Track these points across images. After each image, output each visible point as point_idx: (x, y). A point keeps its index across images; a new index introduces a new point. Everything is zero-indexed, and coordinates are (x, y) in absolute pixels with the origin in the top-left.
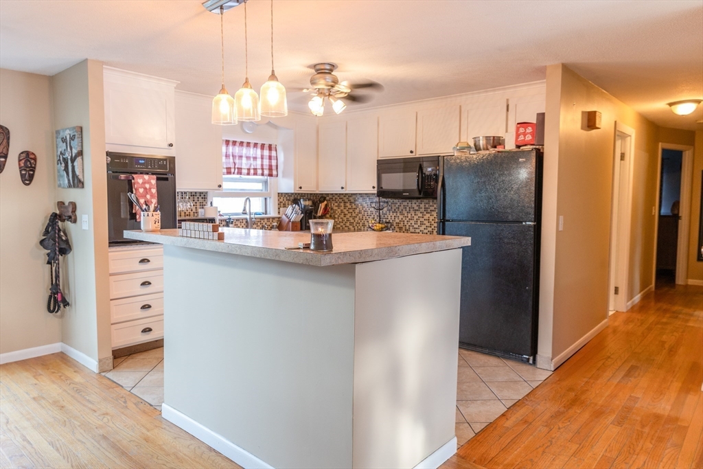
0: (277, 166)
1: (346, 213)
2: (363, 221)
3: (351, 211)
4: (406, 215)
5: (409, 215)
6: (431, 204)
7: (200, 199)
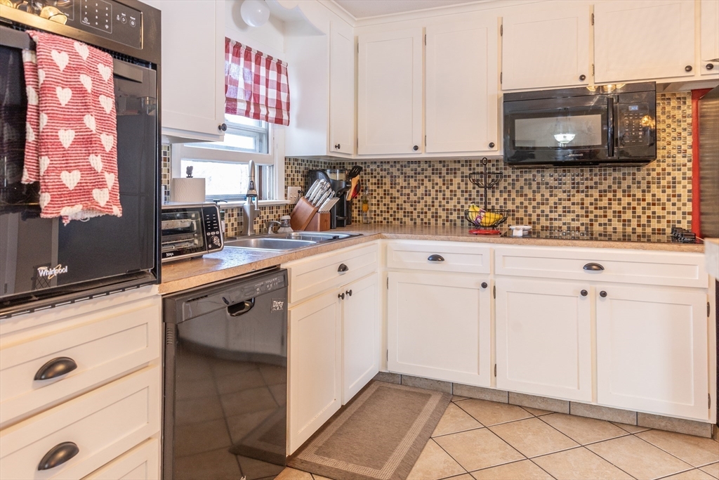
0: (288, 104)
2: (433, 210)
3: (407, 191)
4: (530, 196)
5: (538, 197)
6: (587, 175)
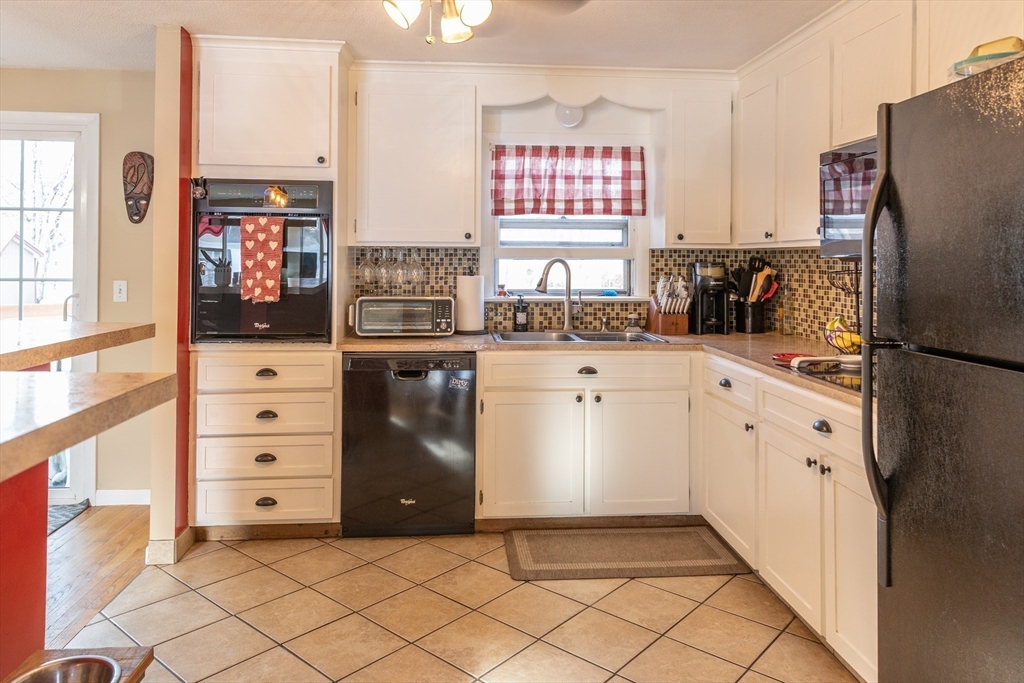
0: (644, 192)
1: (813, 297)
7: (464, 261)
